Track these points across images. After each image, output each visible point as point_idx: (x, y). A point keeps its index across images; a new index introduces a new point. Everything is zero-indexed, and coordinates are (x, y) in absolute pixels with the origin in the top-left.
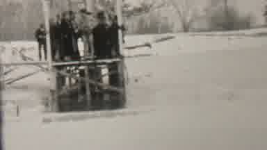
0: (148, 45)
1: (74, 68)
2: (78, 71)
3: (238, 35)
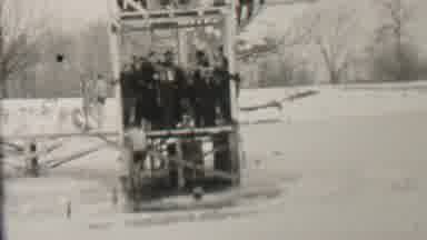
0: (277, 105)
1: (159, 141)
2: (164, 147)
3: (416, 88)
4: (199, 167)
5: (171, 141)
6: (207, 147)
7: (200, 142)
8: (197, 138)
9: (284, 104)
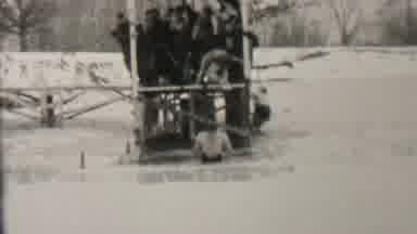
2: (177, 101)
5: (184, 96)
6: (220, 102)
7: (212, 98)
8: (210, 94)
9: (294, 64)
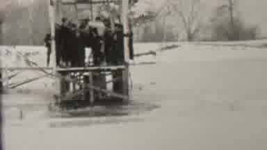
1: (78, 74)
2: (82, 77)
4: (103, 90)
5: (86, 74)
7: (104, 75)
